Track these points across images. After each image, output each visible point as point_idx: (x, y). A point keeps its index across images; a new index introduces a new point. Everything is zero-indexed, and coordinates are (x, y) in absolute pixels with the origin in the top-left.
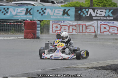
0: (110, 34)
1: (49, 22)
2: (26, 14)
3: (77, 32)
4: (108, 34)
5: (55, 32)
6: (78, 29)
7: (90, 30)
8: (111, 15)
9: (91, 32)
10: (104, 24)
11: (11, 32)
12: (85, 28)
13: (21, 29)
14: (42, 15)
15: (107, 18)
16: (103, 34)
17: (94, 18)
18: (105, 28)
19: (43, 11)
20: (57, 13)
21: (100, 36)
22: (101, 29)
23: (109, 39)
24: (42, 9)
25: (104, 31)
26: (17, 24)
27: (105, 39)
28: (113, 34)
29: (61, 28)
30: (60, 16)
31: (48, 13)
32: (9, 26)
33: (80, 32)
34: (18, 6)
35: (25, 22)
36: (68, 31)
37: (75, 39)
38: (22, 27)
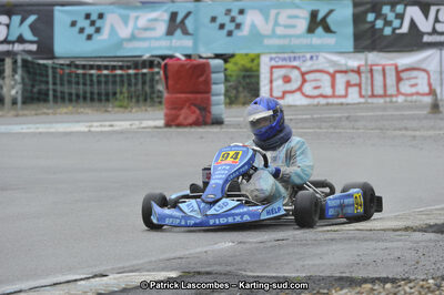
1: (256, 62)
2: (170, 32)
3: (363, 93)
5: (282, 98)
6: (366, 84)
7: (412, 86)
9: (418, 94)
11: (117, 103)
12: (394, 78)
13: (153, 92)
14: (230, 34)
17: (426, 39)
19: (233, 20)
20: (286, 26)
24: (228, 12)
26: (136, 75)
29: (304, 81)
30: (298, 36)
31: (253, 26)
32: (106, 83)
33: (376, 93)
34: (139, 4)
35: (166, 64)
36: (328, 91)
37: (356, 121)
38: (157, 82)
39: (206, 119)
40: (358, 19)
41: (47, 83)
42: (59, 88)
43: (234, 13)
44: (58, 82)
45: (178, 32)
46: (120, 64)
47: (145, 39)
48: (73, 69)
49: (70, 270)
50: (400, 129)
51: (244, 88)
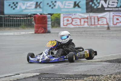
1: (59, 16)
2: (36, 8)
3: (89, 24)
5: (67, 25)
6: (89, 22)
7: (102, 22)
9: (103, 24)
10: (117, 15)
11: (21, 27)
12: (97, 20)
13: (31, 24)
14: (52, 8)
15: (120, 8)
16: (115, 25)
17: (106, 9)
18: (118, 19)
19: (53, 4)
21: (112, 27)
22: (114, 21)
24: (52, 2)
25: (117, 23)
26: (27, 19)
27: (118, 31)
29: (73, 21)
31: (59, 6)
32: (18, 21)
33: (92, 24)
35: (35, 17)
36: (79, 24)
37: (87, 32)
38: (32, 21)
39: (46, 31)
41: (2, 21)
42: (5, 23)
43: (54, 2)
44: (5, 21)
46: (22, 16)
47: (29, 9)
48: (9, 18)
49: (10, 73)
50: (99, 34)
51: (56, 23)
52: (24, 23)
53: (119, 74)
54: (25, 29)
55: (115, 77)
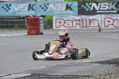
0: (114, 27)
1: (52, 18)
2: (29, 10)
3: (81, 26)
4: (112, 28)
5: (59, 27)
6: (81, 24)
7: (94, 24)
8: (114, 8)
9: (95, 26)
10: (108, 17)
11: (15, 29)
12: (89, 22)
13: (24, 26)
14: (45, 10)
15: (111, 11)
16: (107, 28)
17: (97, 12)
18: (109, 21)
19: (46, 6)
20: (60, 8)
21: (104, 29)
22: (105, 23)
23: (113, 33)
24: (45, 4)
25: (108, 25)
26: (20, 21)
27: (109, 33)
28: (118, 27)
29: (65, 23)
30: (63, 11)
31: (51, 8)
32: (12, 23)
33: (84, 26)
34: (21, 2)
35: (28, 18)
36: (71, 26)
37: (79, 34)
38: (25, 23)
39: (39, 33)
40: (79, 6)
43: (46, 5)
45: (31, 10)
46: (15, 18)
47: (22, 11)
48: (3, 19)
50: (90, 36)
51: (49, 25)
52: (17, 25)
53: (109, 75)
54: (18, 31)
55: (104, 78)
